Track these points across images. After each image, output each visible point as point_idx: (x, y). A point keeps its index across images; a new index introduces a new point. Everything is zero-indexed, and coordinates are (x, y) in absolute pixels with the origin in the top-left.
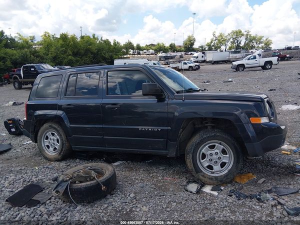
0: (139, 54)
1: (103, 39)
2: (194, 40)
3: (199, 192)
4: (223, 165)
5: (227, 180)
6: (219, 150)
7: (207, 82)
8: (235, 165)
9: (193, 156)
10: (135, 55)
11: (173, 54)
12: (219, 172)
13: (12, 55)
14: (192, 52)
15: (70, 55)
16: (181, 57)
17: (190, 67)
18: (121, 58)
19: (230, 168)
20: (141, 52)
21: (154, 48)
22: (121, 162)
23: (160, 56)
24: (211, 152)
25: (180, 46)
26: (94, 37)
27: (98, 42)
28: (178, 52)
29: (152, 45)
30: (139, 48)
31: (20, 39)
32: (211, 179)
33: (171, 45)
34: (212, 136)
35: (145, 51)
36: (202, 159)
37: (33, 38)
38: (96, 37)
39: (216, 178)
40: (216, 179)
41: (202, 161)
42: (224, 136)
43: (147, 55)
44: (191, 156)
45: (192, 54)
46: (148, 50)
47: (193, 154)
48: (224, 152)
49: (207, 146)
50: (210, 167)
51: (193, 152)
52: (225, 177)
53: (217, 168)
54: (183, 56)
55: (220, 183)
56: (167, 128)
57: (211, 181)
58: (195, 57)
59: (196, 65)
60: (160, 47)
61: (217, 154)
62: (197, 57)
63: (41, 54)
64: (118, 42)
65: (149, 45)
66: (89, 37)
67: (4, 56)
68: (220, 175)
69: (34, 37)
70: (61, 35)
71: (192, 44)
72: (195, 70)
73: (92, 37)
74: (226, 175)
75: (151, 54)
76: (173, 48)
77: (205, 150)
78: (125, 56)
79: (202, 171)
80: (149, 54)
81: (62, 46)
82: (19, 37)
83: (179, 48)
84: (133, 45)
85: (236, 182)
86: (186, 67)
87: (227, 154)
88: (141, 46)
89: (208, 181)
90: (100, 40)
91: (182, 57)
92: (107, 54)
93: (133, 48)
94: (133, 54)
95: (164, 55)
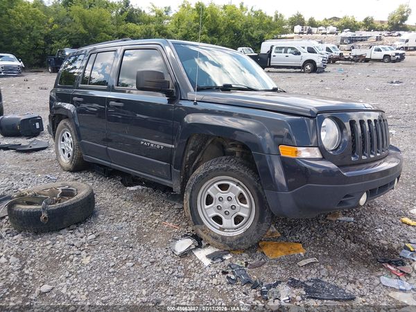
0: (310, 32)
1: (254, 9)
2: (409, 11)
3: (187, 254)
4: (238, 219)
5: (239, 246)
6: (234, 193)
7: (397, 82)
8: (256, 224)
9: (191, 197)
10: (303, 33)
11: (365, 34)
12: (230, 230)
13: (135, 32)
14: (401, 32)
15: (204, 33)
16: (379, 39)
17: (385, 56)
18: (277, 38)
19: (248, 226)
20: (314, 30)
21: (336, 23)
22: (140, 187)
23: (342, 37)
24: (221, 195)
25: (382, 22)
26: (241, 7)
27: (246, 14)
28: (377, 30)
29: (336, 19)
30: (313, 24)
31: (153, 11)
32: (215, 238)
33: (366, 20)
34: (223, 169)
35: (321, 28)
36: (207, 204)
37: (168, 10)
38: (244, 6)
39: (224, 238)
40: (223, 240)
41: (206, 207)
42: (242, 171)
43: (323, 34)
44: (189, 196)
45: (400, 35)
46: (326, 26)
47: (191, 192)
48: (242, 199)
49: (216, 185)
50: (218, 219)
51: (192, 190)
52: (237, 240)
53: (228, 222)
54: (383, 37)
55: (228, 248)
56: (170, 146)
57: (215, 242)
58: (403, 40)
59: (397, 54)
60: (348, 22)
61: (229, 199)
62: (407, 41)
63: (169, 31)
64: (281, 15)
65: (330, 19)
66: (234, 6)
67: (124, 32)
68: (231, 234)
69: (169, 8)
70: (196, 4)
71: (404, 19)
72: (394, 61)
73: (238, 7)
74: (240, 238)
75: (331, 33)
76: (369, 25)
77: (213, 189)
78: (283, 36)
79: (202, 223)
80: (325, 33)
81: (196, 20)
82: (152, 7)
83: (380, 25)
84: (303, 19)
85: (263, 253)
86: (380, 55)
87: (246, 204)
88: (316, 20)
89: (211, 241)
90: (249, 11)
91: (381, 40)
92: (255, 33)
93: (302, 23)
94: (300, 33)
95: (350, 34)
